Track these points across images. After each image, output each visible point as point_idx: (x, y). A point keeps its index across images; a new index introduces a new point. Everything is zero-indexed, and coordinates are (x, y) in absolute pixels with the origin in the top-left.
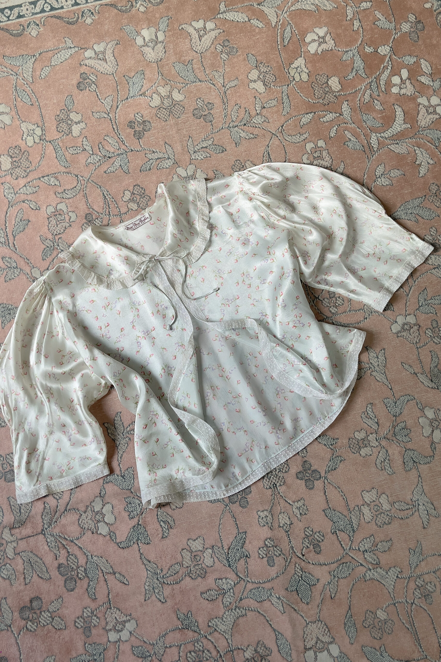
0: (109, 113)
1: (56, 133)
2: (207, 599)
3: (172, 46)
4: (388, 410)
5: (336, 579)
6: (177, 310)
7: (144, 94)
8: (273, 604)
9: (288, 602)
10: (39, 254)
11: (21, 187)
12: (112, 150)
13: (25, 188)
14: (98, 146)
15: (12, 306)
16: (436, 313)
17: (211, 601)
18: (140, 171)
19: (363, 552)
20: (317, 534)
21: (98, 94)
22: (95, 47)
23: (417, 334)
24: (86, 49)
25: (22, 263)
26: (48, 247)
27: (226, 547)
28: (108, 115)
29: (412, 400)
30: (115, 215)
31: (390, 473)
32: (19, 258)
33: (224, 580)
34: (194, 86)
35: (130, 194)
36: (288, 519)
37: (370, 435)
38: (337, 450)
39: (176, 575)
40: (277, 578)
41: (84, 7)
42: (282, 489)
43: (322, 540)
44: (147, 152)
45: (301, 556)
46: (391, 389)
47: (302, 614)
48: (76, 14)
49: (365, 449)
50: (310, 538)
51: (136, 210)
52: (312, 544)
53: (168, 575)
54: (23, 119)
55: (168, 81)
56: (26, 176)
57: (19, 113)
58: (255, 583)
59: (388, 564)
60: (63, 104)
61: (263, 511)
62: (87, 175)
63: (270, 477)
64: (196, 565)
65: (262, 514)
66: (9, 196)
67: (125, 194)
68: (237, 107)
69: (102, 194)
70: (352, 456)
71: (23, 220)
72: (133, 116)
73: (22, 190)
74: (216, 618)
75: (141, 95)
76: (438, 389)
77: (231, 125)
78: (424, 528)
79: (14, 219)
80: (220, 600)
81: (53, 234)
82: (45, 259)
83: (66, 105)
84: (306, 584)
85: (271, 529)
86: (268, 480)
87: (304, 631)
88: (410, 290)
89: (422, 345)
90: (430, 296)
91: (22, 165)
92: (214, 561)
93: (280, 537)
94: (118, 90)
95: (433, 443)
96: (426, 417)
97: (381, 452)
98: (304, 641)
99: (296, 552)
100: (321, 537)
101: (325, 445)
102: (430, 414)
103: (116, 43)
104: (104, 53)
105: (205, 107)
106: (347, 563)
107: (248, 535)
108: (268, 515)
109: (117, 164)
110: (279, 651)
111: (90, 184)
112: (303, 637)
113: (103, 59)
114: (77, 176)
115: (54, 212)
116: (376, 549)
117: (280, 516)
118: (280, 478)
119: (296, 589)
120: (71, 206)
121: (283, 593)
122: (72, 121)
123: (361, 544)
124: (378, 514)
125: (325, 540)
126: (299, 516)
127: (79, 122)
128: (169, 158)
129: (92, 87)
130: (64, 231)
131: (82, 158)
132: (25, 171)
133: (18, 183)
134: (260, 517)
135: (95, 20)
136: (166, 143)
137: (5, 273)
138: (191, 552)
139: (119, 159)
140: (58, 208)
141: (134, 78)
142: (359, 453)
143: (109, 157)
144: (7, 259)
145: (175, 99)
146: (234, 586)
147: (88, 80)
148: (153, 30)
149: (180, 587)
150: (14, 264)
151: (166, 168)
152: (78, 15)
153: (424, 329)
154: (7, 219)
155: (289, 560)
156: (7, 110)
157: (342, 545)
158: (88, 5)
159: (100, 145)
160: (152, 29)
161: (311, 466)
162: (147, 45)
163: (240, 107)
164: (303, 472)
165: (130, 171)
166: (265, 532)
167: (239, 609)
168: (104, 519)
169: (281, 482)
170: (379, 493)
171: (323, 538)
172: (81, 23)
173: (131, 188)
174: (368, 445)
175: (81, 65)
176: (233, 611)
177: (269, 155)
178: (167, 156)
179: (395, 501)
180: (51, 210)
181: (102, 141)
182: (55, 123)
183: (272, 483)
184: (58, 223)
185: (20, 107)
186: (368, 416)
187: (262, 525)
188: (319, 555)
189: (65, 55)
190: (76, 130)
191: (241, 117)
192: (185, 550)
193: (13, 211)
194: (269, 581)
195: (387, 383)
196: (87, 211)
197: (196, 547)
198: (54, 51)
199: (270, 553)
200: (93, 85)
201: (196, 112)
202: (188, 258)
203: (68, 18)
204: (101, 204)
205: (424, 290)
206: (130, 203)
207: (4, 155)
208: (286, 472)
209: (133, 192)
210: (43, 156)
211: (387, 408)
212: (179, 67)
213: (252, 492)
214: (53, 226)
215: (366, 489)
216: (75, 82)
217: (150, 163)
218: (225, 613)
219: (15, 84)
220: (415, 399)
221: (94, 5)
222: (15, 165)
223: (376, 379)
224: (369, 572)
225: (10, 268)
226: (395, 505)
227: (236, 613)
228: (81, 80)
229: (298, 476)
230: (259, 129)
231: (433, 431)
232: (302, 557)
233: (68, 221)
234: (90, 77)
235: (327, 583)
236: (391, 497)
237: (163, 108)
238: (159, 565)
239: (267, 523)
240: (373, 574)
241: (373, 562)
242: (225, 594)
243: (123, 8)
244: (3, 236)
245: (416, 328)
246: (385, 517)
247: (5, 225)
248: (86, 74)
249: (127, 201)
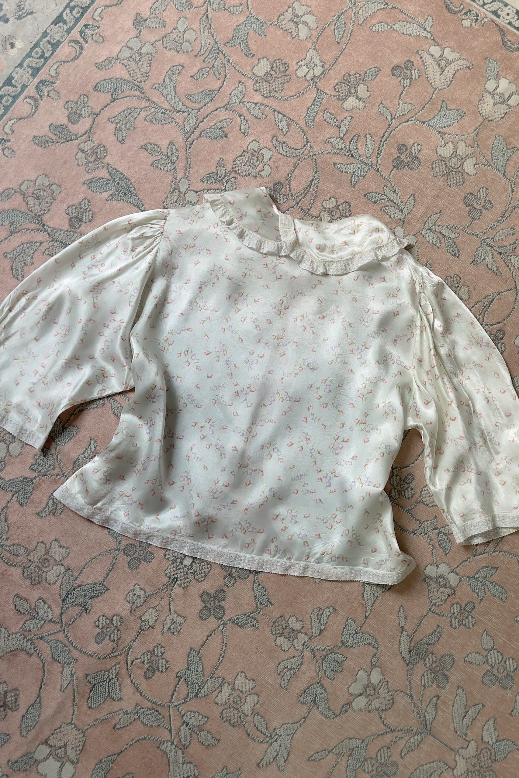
0: (394, 118)
1: (331, 87)
2: (16, 606)
3: (513, 120)
4: (343, 632)
5: (136, 717)
7: (442, 134)
8: (62, 673)
9: (75, 687)
10: (203, 172)
11: (252, 101)
12: (361, 152)
13: (254, 105)
14: (354, 136)
15: (135, 190)
16: (481, 600)
17: (17, 610)
18: (365, 195)
19: (185, 722)
20: (164, 661)
21: (404, 92)
22: (447, 51)
23: (444, 598)
24: (437, 44)
25: (181, 165)
26: (217, 174)
27: (78, 582)
28: (392, 120)
29: (374, 647)
30: (302, 209)
31: (283, 686)
32: (184, 157)
33: (46, 607)
34: (495, 174)
35: (334, 204)
36: (154, 620)
37: (303, 634)
38: (261, 613)
39: (14, 556)
40: (90, 657)
41: (475, 7)
42: (177, 590)
43: (162, 671)
44: (389, 186)
45: (129, 662)
46: (366, 617)
47: (76, 710)
48: (462, 7)
49: (286, 640)
50: (154, 658)
52: (150, 664)
53: (8, 548)
54: (317, 47)
55: (476, 145)
56: (266, 97)
57: (320, 38)
58: (68, 639)
59: (193, 757)
60: (366, 70)
61: (141, 589)
62: (317, 149)
63: (179, 569)
64: (38, 567)
65: (138, 591)
66: (233, 98)
67: (331, 200)
68: (511, 231)
69: (310, 179)
70: (267, 632)
71: (223, 129)
72: (411, 143)
73: (250, 104)
74: (5, 629)
75: (439, 132)
76: (408, 665)
77: (487, 241)
78: (258, 765)
79: (216, 121)
80: (25, 619)
81: (233, 168)
82: (203, 182)
83: (366, 73)
84: (107, 690)
85: (131, 612)
86: (175, 569)
87: (61, 726)
88: (482, 554)
89: (437, 612)
90: (493, 578)
91: (274, 84)
92: (56, 581)
93: (131, 626)
94: (424, 107)
95: (349, 704)
96: (369, 676)
97: (296, 658)
98: (52, 734)
99: (130, 654)
100: (164, 668)
101: (255, 597)
102: (376, 677)
103: (468, 65)
104: (448, 63)
105: (483, 201)
106: (160, 714)
107: (107, 594)
108: (142, 597)
109: (352, 168)
110: (23, 716)
111: (311, 161)
112: (55, 730)
113: (442, 68)
114: (308, 142)
115: (255, 151)
116: (198, 732)
117: (150, 610)
118: (187, 580)
119: (95, 685)
120: (274, 162)
121: (80, 674)
122: (356, 91)
123: (189, 713)
124: (233, 707)
125: (164, 674)
126: (166, 629)
127: (360, 99)
128: (401, 211)
129: (405, 81)
130: (246, 175)
131: (329, 132)
132: (270, 92)
133: (253, 95)
134: (134, 590)
135: (473, 28)
136: (414, 195)
137: (159, 158)
138: (47, 553)
139: (359, 166)
140: (261, 151)
141: (450, 112)
142: (277, 637)
143: (352, 156)
144: (174, 148)
145: (465, 167)
146: (49, 621)
147: (409, 72)
148: (514, 88)
149: (6, 570)
150: (174, 159)
151: (390, 217)
152: (463, 9)
153: (455, 601)
154: (211, 115)
155: (115, 654)
156: (313, 26)
157: (173, 694)
158: (481, 8)
159: (356, 138)
160: (514, 86)
161: (224, 600)
162: (493, 95)
163: (514, 234)
164: (211, 597)
165: (357, 186)
166: (123, 608)
167: (31, 645)
168: (10, 444)
169: (184, 583)
170: (253, 691)
171: (164, 670)
172: (458, 18)
173: (341, 201)
174: (292, 640)
175: (417, 52)
176: (25, 640)
177: (492, 302)
178: (401, 207)
179: (260, 713)
180: (255, 146)
181: (362, 136)
182: (340, 78)
183: (175, 576)
184: (248, 164)
185: (326, 34)
186: (319, 616)
187: (128, 599)
188: (144, 680)
189: (413, 30)
190: (351, 102)
191: (503, 243)
192: (44, 545)
193: (223, 114)
194: (80, 651)
195: (369, 609)
196: (282, 180)
197: (55, 553)
198: (408, 18)
199: (108, 630)
200: (408, 80)
201: (470, 197)
203: (451, 3)
204: (301, 187)
205: (495, 568)
206: (326, 212)
207: (268, 60)
208: (197, 580)
209: (338, 206)
210: (298, 95)
211: (344, 628)
212: (500, 143)
213: (151, 564)
214: (241, 161)
215: (247, 674)
216: (396, 62)
217: (381, 197)
218: (16, 633)
219: (343, 11)
220: (377, 649)
221: (486, 15)
222: (267, 78)
223: (363, 594)
224: (169, 743)
225: (168, 157)
226: (256, 717)
227: (25, 645)
228: (403, 66)
229: (204, 595)
230: (508, 270)
231: (361, 694)
232: (129, 664)
233: (258, 171)
234: (413, 71)
235: (124, 711)
236: (260, 705)
237: (445, 164)
238: (10, 533)
239: (133, 603)
240: (171, 751)
241: (182, 740)
242: (35, 618)
243: (509, 42)
244: (191, 125)
245: (449, 591)
246: (236, 717)
247: (204, 119)
248: (413, 65)
249: (325, 208)
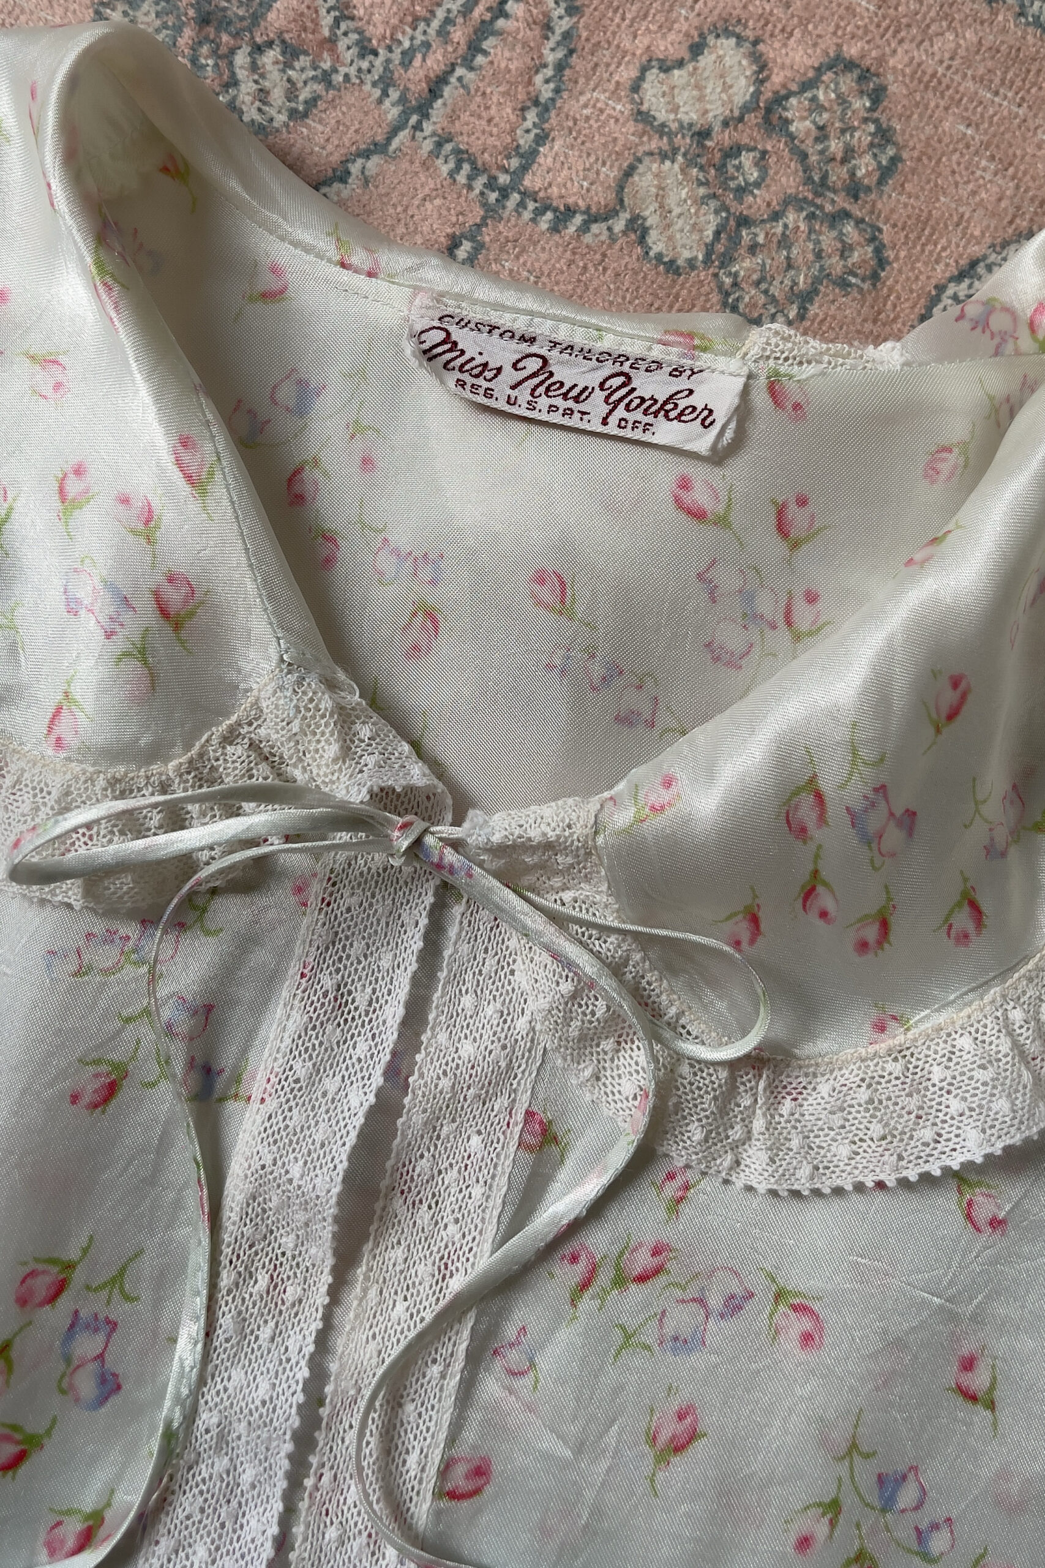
6: (187, 1504)
30: (461, 156)
35: (742, 89)
51: (672, 267)
67: (706, 60)
173: (792, 58)
202: (727, 1096)
206: (672, 169)
209: (780, 99)
249: (662, 130)
